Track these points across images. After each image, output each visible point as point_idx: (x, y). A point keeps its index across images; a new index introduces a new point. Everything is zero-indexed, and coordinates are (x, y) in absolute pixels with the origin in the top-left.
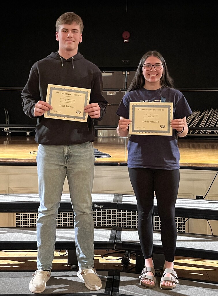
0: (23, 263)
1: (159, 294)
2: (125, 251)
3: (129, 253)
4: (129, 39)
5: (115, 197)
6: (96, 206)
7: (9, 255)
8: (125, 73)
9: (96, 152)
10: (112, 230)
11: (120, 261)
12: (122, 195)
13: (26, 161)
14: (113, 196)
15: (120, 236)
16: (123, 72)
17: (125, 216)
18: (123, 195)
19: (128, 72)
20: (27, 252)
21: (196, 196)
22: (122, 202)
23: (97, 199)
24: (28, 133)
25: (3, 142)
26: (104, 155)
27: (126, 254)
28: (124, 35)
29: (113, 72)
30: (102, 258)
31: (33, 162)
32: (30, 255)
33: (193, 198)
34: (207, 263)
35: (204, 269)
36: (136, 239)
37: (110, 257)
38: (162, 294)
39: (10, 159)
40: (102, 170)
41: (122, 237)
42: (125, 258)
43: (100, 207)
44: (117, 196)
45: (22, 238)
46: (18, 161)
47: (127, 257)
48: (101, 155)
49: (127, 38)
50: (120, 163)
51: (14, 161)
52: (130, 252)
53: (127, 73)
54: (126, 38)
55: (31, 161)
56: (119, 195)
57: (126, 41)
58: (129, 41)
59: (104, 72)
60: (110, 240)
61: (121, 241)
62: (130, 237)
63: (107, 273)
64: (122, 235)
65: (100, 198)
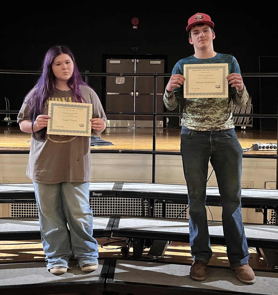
0: (18, 255)
3: (129, 241)
4: (138, 25)
5: (115, 185)
6: (94, 194)
7: (3, 248)
8: (134, 61)
9: (98, 140)
10: (110, 218)
11: (119, 250)
12: (122, 183)
13: (21, 149)
14: (113, 184)
15: (118, 223)
16: (132, 60)
17: (124, 205)
18: (124, 183)
19: (137, 60)
20: (23, 245)
22: (122, 189)
23: (96, 187)
25: (4, 132)
26: (106, 143)
27: (127, 243)
29: (122, 59)
30: (102, 247)
32: (26, 247)
37: (109, 247)
39: (4, 148)
40: (103, 157)
42: (125, 246)
43: (99, 195)
44: (118, 184)
45: (14, 228)
46: (12, 149)
47: (127, 246)
48: (103, 143)
50: (122, 150)
51: (9, 149)
52: (131, 240)
54: (135, 24)
55: (27, 150)
56: (120, 183)
57: (135, 27)
58: (138, 27)
59: (112, 60)
60: (107, 228)
61: (119, 228)
62: (129, 224)
63: (103, 261)
64: (120, 222)
65: (99, 186)
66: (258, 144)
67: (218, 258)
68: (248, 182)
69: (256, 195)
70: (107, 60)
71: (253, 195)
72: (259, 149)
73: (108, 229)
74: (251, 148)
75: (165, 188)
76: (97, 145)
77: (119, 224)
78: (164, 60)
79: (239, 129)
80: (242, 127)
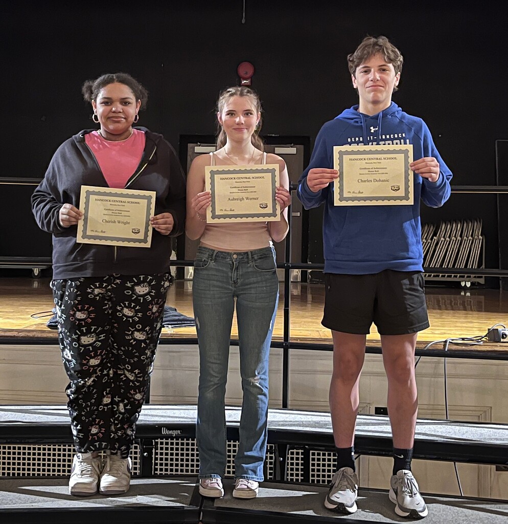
4: (251, 78)
6: (165, 432)
9: (173, 314)
13: (20, 334)
21: (376, 408)
23: (169, 417)
24: (36, 272)
26: (189, 322)
28: (242, 71)
31: (36, 336)
33: (368, 413)
48: (183, 322)
49: (247, 76)
54: (245, 76)
55: (31, 335)
57: (245, 81)
58: (251, 82)
59: (200, 146)
61: (215, 506)
65: (174, 413)
66: (499, 329)
68: (479, 409)
69: (497, 439)
70: (190, 145)
71: (491, 439)
72: (502, 340)
74: (485, 336)
75: (310, 420)
76: (170, 326)
78: (302, 147)
79: (456, 287)
80: (463, 284)
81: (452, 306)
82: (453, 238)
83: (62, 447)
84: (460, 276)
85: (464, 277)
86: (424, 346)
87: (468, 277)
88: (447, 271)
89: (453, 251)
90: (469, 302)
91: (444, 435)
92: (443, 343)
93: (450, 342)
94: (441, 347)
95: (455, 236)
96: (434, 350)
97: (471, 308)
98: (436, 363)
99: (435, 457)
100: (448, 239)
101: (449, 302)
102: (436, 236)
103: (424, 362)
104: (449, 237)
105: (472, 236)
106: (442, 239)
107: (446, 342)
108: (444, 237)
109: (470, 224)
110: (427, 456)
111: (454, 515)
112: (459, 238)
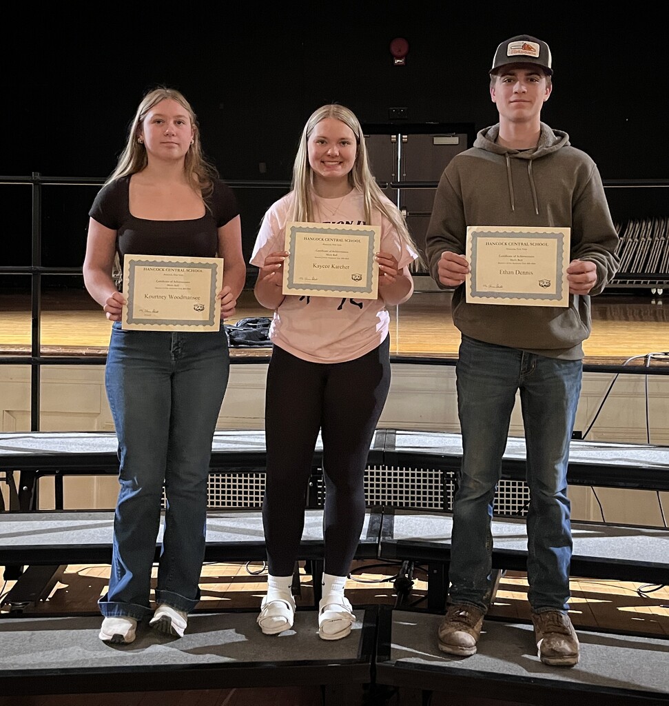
1: (481, 659)
2: (401, 561)
3: (410, 565)
4: (405, 56)
5: (378, 435)
8: (397, 138)
10: (371, 513)
11: (390, 585)
12: (394, 431)
15: (392, 527)
16: (392, 136)
17: (401, 480)
18: (398, 432)
19: (404, 136)
22: (395, 447)
27: (404, 569)
28: (394, 48)
29: (368, 136)
30: (349, 578)
34: (590, 585)
35: (583, 600)
36: (428, 534)
37: (365, 576)
38: (490, 659)
41: (397, 530)
42: (401, 576)
44: (383, 433)
47: (407, 576)
49: (400, 54)
52: (413, 563)
53: (402, 138)
54: (398, 55)
56: (387, 431)
58: (405, 61)
60: (367, 537)
61: (394, 539)
62: (415, 530)
63: (363, 612)
64: (395, 525)
67: (620, 609)
73: (371, 540)
77: (395, 529)
78: (466, 135)
79: (646, 295)
80: (654, 291)
81: (634, 317)
82: (643, 239)
83: (221, 477)
84: (651, 283)
85: (655, 283)
86: (623, 362)
87: (659, 283)
88: (636, 276)
89: (642, 253)
90: (661, 312)
91: (649, 460)
92: (644, 359)
93: (651, 357)
94: (642, 363)
95: (645, 237)
96: (635, 366)
97: (663, 318)
98: (636, 381)
99: (637, 485)
100: (636, 240)
101: (638, 311)
102: (622, 236)
103: (621, 380)
104: (638, 238)
105: (664, 236)
106: (630, 240)
107: (646, 357)
108: (632, 238)
109: (663, 222)
110: (628, 484)
111: (662, 548)
112: (649, 239)
